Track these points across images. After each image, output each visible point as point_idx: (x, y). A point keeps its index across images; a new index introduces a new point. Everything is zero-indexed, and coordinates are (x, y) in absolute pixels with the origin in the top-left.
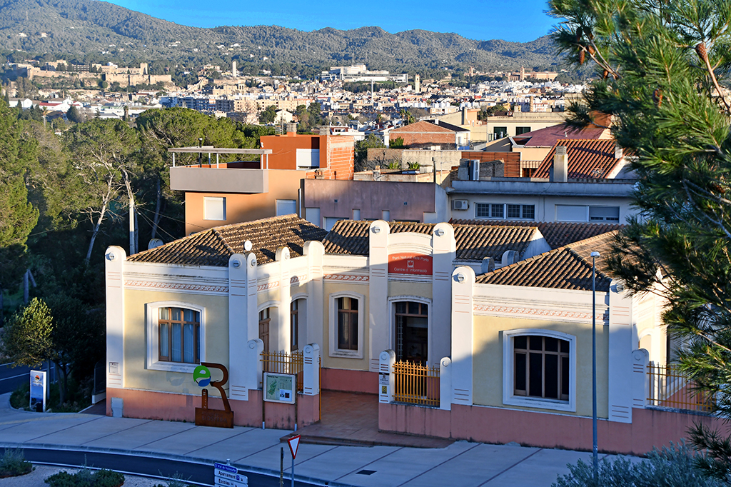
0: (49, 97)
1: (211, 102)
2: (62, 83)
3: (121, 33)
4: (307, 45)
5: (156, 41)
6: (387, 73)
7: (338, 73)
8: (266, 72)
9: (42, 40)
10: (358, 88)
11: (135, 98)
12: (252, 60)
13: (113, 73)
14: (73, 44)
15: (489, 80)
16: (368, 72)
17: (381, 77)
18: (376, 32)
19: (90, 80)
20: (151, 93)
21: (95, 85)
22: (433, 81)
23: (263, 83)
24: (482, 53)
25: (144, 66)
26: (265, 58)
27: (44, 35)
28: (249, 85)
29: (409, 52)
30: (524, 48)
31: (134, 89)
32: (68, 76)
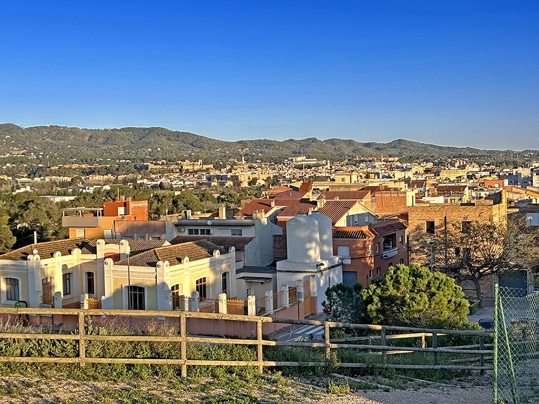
0: (155, 178)
1: (228, 177)
2: (163, 171)
3: (194, 146)
4: (280, 147)
5: (209, 149)
6: (316, 159)
7: (292, 160)
8: (258, 161)
9: (158, 151)
10: (300, 167)
11: (196, 176)
12: (254, 156)
13: (187, 165)
14: (171, 152)
15: (366, 161)
16: (307, 160)
17: (313, 162)
18: (314, 140)
19: (176, 169)
20: (203, 173)
21: (178, 171)
22: (338, 163)
23: (257, 166)
24: (366, 149)
25: (200, 161)
26: (260, 155)
27: (159, 149)
28: (250, 168)
29: (330, 150)
30: (386, 146)
31: (196, 172)
32: (166, 167)
